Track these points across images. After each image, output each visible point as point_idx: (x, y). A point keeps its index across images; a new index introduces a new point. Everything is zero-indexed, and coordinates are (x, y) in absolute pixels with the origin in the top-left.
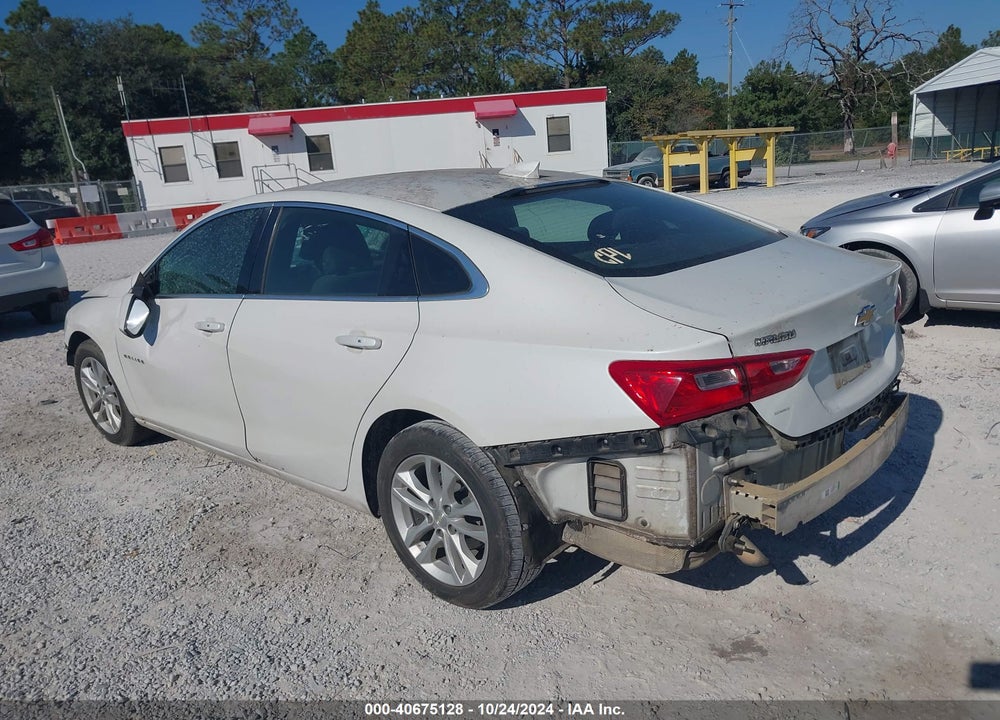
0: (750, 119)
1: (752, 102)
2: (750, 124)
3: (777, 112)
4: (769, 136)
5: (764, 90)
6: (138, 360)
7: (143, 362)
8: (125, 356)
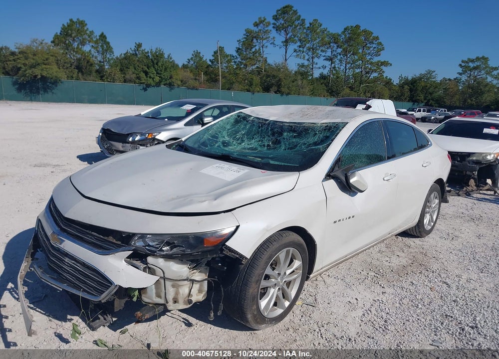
6: (350, 218)
7: (353, 217)
8: (335, 222)
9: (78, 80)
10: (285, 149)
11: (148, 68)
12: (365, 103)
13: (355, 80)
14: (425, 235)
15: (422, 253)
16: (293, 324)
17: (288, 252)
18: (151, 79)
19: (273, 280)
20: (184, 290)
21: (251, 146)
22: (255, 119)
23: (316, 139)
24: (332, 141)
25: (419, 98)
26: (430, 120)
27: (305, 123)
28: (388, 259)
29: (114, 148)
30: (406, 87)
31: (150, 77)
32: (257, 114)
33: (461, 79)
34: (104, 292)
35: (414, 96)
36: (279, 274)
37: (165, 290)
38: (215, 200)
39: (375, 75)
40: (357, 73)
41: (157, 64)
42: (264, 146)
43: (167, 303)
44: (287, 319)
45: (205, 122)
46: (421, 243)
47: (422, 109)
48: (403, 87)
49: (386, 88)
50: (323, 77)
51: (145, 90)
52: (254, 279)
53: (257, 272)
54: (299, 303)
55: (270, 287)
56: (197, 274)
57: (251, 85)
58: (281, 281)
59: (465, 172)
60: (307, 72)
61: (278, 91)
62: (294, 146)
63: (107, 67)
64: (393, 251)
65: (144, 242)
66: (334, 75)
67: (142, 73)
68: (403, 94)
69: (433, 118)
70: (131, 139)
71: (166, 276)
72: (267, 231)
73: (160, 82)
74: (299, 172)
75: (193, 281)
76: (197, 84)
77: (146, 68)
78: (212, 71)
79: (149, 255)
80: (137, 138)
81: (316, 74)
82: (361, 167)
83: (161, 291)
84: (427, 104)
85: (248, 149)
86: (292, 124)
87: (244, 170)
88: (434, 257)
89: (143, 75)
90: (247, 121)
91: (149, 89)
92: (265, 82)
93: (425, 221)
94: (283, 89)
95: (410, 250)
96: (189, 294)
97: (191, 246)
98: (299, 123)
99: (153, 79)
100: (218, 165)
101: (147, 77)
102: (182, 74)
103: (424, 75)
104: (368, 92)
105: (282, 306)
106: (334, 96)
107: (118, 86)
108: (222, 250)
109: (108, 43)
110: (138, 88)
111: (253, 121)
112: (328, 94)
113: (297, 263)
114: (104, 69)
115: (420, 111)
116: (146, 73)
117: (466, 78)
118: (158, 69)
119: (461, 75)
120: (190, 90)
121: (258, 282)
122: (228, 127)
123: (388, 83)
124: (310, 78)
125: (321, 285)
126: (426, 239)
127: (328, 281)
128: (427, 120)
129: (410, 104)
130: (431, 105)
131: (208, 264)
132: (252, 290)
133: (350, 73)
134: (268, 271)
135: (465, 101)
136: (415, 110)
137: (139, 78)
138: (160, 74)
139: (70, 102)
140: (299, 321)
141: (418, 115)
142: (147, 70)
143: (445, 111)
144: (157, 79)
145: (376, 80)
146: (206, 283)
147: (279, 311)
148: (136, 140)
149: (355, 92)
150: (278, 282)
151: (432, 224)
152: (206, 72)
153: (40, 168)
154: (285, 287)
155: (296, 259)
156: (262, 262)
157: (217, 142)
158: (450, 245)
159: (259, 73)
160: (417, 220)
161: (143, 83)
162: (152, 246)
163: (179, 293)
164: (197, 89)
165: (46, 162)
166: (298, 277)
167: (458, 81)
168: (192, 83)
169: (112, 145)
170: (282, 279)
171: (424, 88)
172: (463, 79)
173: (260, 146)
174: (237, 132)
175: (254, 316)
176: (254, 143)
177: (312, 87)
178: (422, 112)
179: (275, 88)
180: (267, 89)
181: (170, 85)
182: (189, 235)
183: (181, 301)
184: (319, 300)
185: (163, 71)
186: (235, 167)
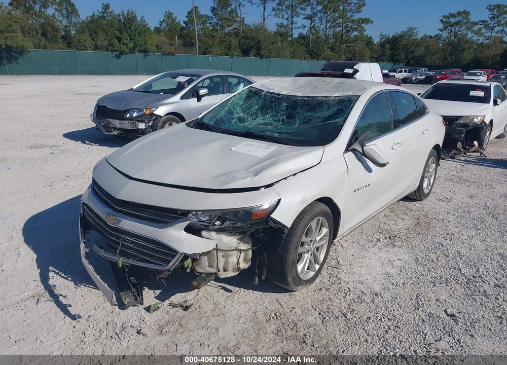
6: (366, 186)
7: (369, 185)
8: (355, 191)
9: (44, 49)
10: (300, 124)
11: (120, 33)
12: (352, 68)
13: (336, 40)
14: (424, 198)
15: (424, 215)
16: (323, 284)
17: (318, 220)
18: (125, 46)
19: (307, 246)
20: (233, 260)
21: (265, 122)
22: (267, 94)
23: (330, 112)
24: (349, 114)
25: (400, 58)
26: (411, 80)
27: (318, 97)
28: (394, 222)
29: (111, 126)
30: (387, 46)
31: (124, 44)
32: (269, 89)
33: (441, 36)
34: (171, 261)
35: (394, 55)
36: (311, 241)
37: (217, 260)
38: (256, 175)
39: (356, 33)
40: (338, 32)
41: (130, 28)
42: (279, 120)
43: (219, 271)
44: (317, 280)
45: (201, 94)
46: (420, 206)
47: (403, 70)
48: (385, 47)
49: (367, 48)
50: (302, 37)
51: (118, 57)
52: (293, 246)
53: (295, 240)
54: (325, 266)
55: (304, 253)
56: (242, 244)
57: (229, 48)
58: (312, 247)
59: (453, 135)
60: (287, 33)
61: (257, 54)
62: (310, 120)
63: (73, 32)
64: (397, 215)
65: (197, 217)
66: (313, 35)
67: (114, 39)
68: (383, 54)
69: (414, 78)
70: (128, 116)
71: (219, 248)
72: (303, 202)
73: (134, 48)
74: (323, 146)
75: (240, 251)
76: (172, 49)
77: (118, 34)
78: (186, 34)
79: (203, 229)
80: (135, 114)
81: (296, 34)
82: (373, 138)
83: (214, 261)
84: (407, 65)
85: (264, 124)
86: (305, 98)
87: (273, 147)
88: (435, 218)
89: (115, 41)
90: (259, 96)
91: (123, 57)
92: (244, 45)
93: (424, 185)
94: (263, 52)
95: (412, 213)
96: (238, 263)
97: (241, 220)
98: (312, 97)
99: (127, 45)
100: (246, 143)
101: (120, 43)
102: (156, 39)
103: (406, 33)
104: (349, 53)
105: (314, 270)
106: (314, 58)
107: (90, 54)
108: (267, 222)
109: (73, 5)
110: (110, 55)
111: (265, 96)
112: (309, 56)
113: (325, 230)
114: (71, 35)
115: (401, 72)
116: (119, 39)
117: (447, 35)
118: (131, 34)
119: (442, 32)
120: (165, 56)
121: (297, 248)
122: (241, 102)
123: (369, 42)
124: (290, 39)
125: (340, 249)
126: (425, 201)
127: (345, 245)
128: (408, 81)
129: (390, 65)
130: (412, 65)
131: (252, 235)
132: (292, 256)
133: (330, 32)
134: (304, 239)
135: (445, 59)
136: (396, 71)
137: (111, 45)
138: (134, 40)
139: (39, 74)
140: (328, 282)
141: (399, 76)
142: (120, 35)
143: (425, 71)
144: (131, 45)
145: (356, 39)
146: (250, 253)
147: (312, 274)
148: (134, 116)
149: (336, 53)
150: (311, 248)
151: (430, 187)
152: (180, 35)
153: (38, 149)
154: (316, 252)
155: (323, 227)
156: (299, 230)
157: (233, 119)
158: (447, 207)
159: (237, 34)
160: (417, 185)
161: (116, 51)
162: (205, 222)
163: (229, 261)
164: (173, 55)
165: (40, 142)
166: (325, 243)
167: (439, 39)
168: (167, 48)
169: (109, 122)
170: (313, 246)
171: (405, 46)
172: (444, 36)
173: (274, 120)
174: (250, 107)
175: (294, 279)
176: (268, 118)
177: (292, 49)
178: (403, 73)
179: (254, 51)
180: (246, 53)
181: (145, 52)
182: (239, 210)
183: (230, 269)
184: (341, 262)
185: (137, 36)
186: (263, 144)
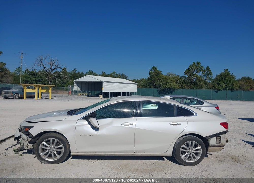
0: (29, 81)
1: (29, 77)
2: (29, 83)
3: (36, 80)
4: (50, 87)
5: (32, 75)
6: (90, 135)
7: (93, 135)
8: (81, 135)
31: (220, 86)
36: (51, 146)
41: (225, 79)
43: (24, 146)
51: (217, 92)
67: (216, 84)
73: (226, 88)
76: (248, 88)
89: (216, 85)
91: (219, 92)
93: (183, 156)
99: (222, 86)
107: (204, 91)
109: (210, 71)
110: (213, 91)
116: (218, 84)
118: (225, 82)
120: (244, 91)
134: (44, 144)
137: (214, 86)
138: (227, 84)
142: (219, 82)
144: (224, 86)
154: (55, 152)
155: (61, 144)
161: (217, 89)
164: (249, 91)
168: (246, 88)
181: (232, 89)
185: (228, 82)
